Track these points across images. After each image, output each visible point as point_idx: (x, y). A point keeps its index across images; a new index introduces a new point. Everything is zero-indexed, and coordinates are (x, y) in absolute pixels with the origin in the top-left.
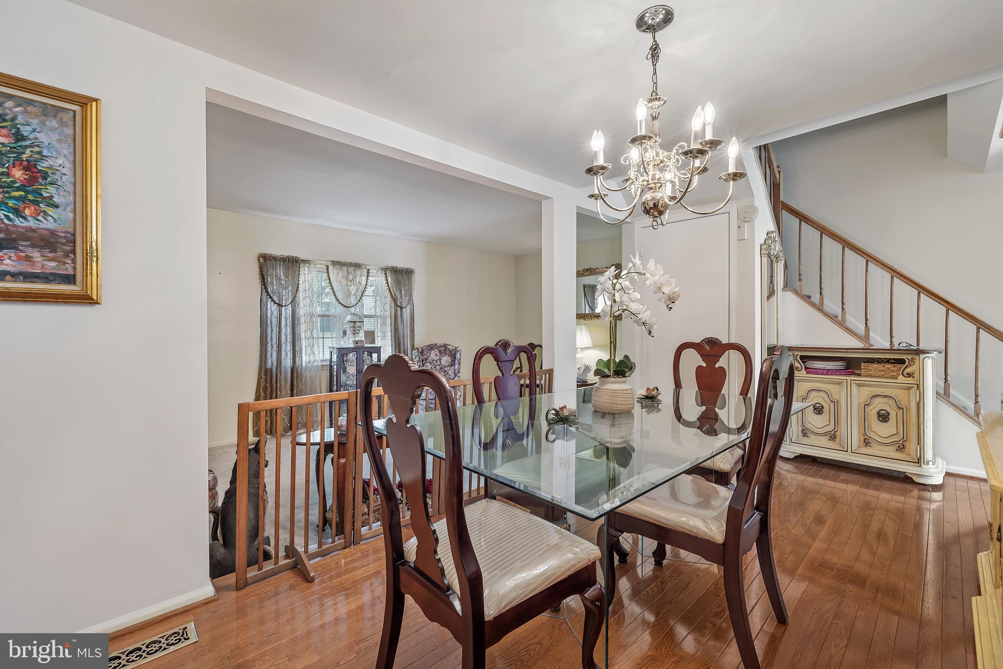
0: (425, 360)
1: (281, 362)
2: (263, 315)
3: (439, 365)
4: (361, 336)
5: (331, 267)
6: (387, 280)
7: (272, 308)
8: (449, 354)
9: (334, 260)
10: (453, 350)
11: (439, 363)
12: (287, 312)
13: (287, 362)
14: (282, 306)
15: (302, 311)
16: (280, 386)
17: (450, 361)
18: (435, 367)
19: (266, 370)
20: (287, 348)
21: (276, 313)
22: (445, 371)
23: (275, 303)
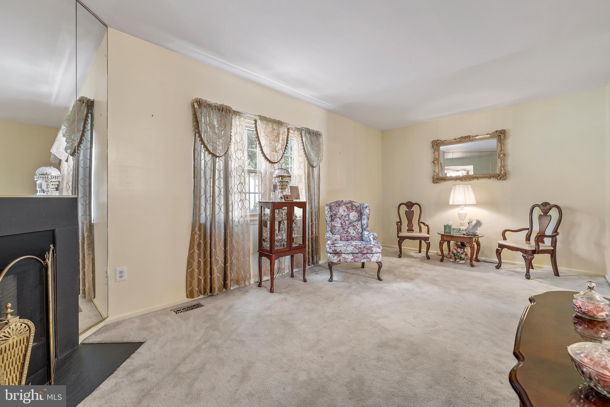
0: (335, 216)
1: (215, 218)
2: (197, 166)
3: (348, 220)
4: (287, 192)
5: (259, 122)
6: (302, 140)
7: (205, 158)
8: (356, 210)
9: (262, 115)
10: (359, 207)
11: (348, 219)
12: (220, 164)
13: (220, 217)
14: (217, 157)
15: (233, 165)
16: (215, 242)
17: (357, 216)
18: (345, 222)
19: (200, 225)
20: (220, 201)
21: (210, 163)
22: (354, 226)
23: (210, 153)
